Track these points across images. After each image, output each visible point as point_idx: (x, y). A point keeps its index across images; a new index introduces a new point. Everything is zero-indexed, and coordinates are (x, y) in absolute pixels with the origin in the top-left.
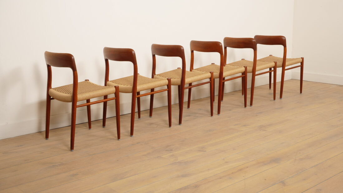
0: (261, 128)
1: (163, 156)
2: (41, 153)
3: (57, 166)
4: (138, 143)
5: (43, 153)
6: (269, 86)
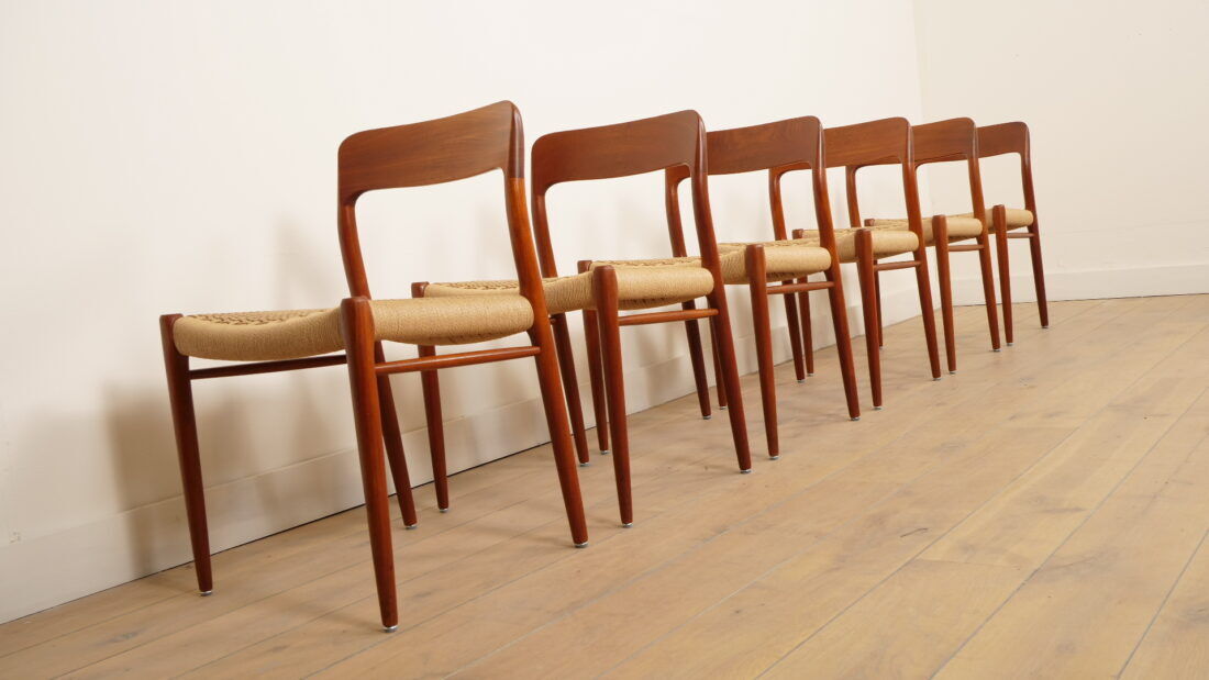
2: (276, 649)
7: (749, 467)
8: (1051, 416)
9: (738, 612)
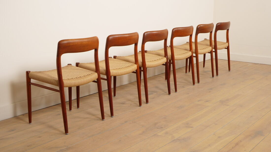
0: (223, 102)
1: (159, 134)
3: (65, 150)
4: (126, 122)
5: (41, 137)
6: (203, 62)
7: (141, 105)
8: (207, 101)
9: (120, 141)
